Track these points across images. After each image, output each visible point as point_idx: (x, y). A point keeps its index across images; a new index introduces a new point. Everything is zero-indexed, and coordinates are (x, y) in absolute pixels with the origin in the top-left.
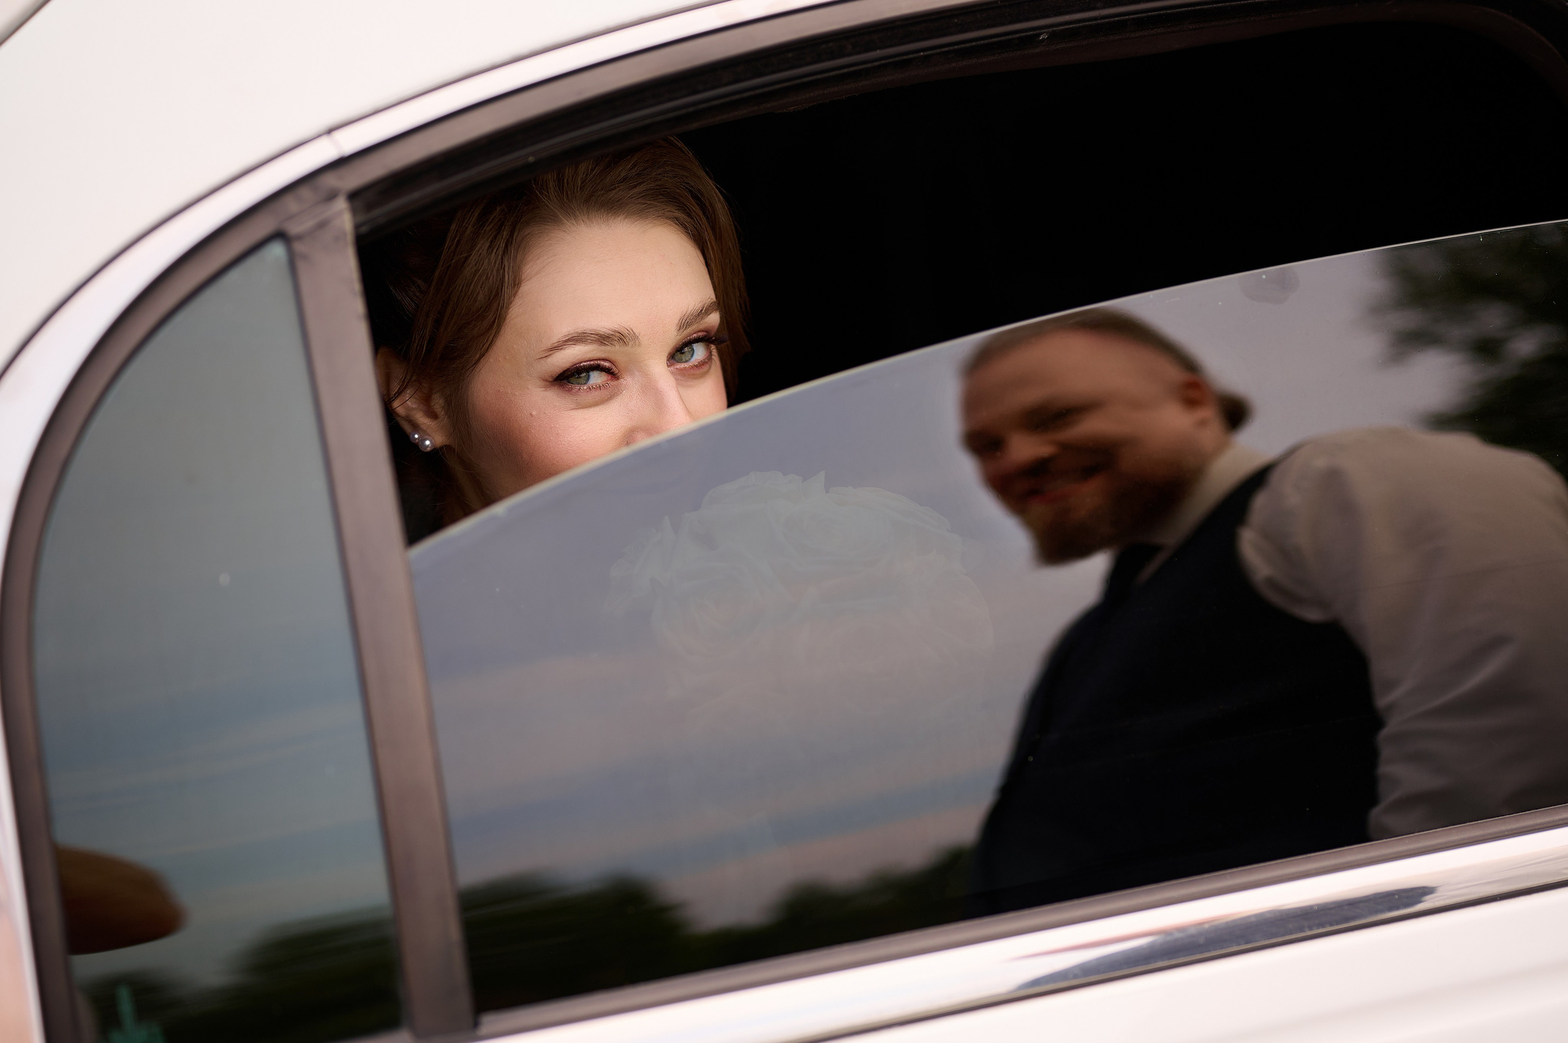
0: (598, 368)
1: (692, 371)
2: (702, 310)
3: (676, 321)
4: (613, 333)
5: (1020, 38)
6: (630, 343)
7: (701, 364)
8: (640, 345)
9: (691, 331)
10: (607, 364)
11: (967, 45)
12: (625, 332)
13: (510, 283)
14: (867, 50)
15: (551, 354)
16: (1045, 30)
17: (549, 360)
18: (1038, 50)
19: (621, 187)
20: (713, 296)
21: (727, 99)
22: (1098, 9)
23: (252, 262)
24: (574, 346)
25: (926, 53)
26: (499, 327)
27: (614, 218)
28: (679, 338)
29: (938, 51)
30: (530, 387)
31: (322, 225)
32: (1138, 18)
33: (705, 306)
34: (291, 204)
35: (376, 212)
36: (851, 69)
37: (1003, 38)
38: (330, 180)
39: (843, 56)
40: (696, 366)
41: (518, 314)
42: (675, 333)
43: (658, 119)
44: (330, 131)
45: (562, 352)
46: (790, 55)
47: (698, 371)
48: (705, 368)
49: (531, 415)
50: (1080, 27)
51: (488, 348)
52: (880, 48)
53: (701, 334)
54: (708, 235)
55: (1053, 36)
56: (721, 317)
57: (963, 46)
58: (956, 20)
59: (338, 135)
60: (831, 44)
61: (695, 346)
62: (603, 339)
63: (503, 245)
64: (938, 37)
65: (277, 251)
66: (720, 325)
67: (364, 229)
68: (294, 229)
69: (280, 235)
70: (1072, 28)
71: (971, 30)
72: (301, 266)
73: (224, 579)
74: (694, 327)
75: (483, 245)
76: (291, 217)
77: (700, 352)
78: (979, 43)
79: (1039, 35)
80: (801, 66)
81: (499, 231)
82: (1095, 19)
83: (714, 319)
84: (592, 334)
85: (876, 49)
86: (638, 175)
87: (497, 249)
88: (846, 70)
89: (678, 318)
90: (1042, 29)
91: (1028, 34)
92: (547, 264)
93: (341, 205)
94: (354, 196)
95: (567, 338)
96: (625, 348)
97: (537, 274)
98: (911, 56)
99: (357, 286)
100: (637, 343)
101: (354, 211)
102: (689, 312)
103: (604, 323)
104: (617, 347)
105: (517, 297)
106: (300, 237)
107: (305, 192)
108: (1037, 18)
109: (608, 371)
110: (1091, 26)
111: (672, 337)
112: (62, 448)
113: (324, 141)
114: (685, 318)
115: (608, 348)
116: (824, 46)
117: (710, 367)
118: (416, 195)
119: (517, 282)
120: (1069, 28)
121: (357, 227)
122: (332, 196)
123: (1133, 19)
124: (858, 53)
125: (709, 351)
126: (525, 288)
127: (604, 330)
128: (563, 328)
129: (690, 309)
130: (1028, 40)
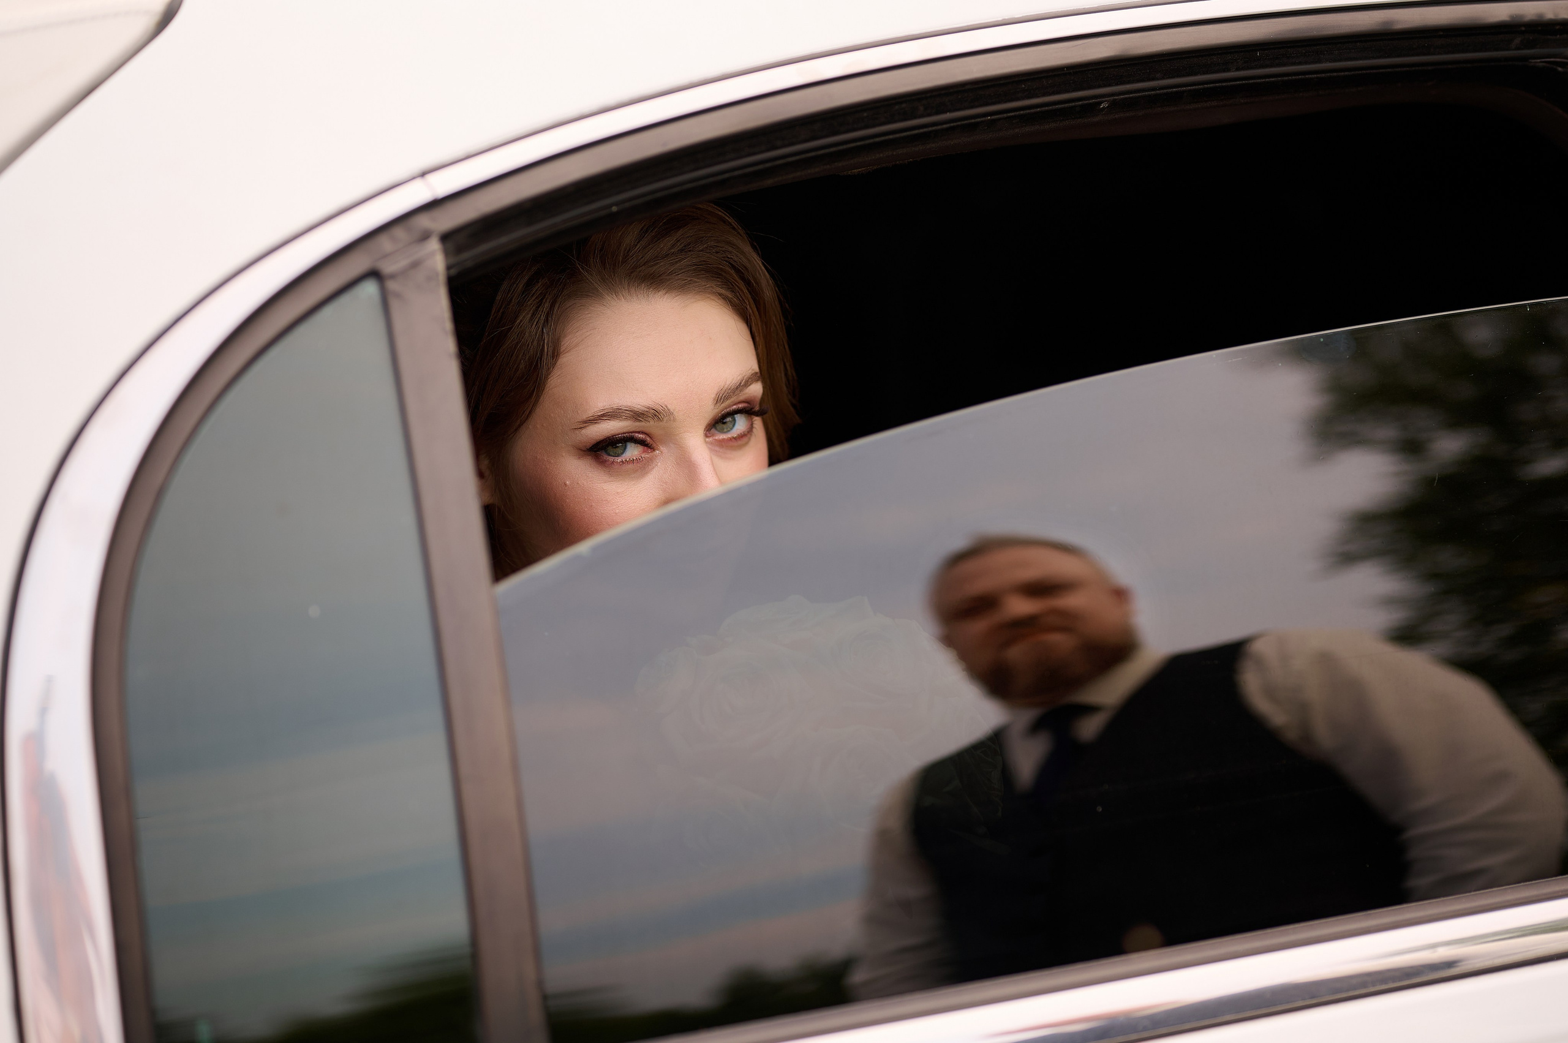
0: (633, 440)
1: (731, 443)
2: (740, 383)
3: (713, 396)
4: (647, 410)
5: (1081, 106)
6: (665, 419)
7: (741, 436)
8: (674, 420)
9: (730, 405)
10: (641, 436)
11: (1033, 111)
12: (660, 408)
13: (549, 353)
14: (938, 113)
15: (585, 427)
16: (1106, 99)
17: (584, 431)
18: (1096, 119)
19: (662, 264)
20: (756, 368)
21: (803, 156)
22: (1158, 79)
23: (345, 299)
24: (609, 421)
25: (993, 117)
26: (538, 397)
27: (655, 293)
28: (717, 411)
29: (1005, 115)
30: (564, 454)
31: (415, 265)
32: (1194, 90)
33: (745, 378)
34: (385, 243)
35: (466, 255)
36: (921, 131)
37: (1066, 105)
38: (424, 221)
39: (915, 117)
40: (735, 438)
41: (556, 383)
42: (712, 407)
43: (736, 173)
44: (423, 174)
45: (597, 425)
46: (865, 114)
47: (735, 444)
48: (745, 440)
49: (565, 484)
50: (1139, 97)
51: (528, 416)
52: (950, 111)
53: (740, 406)
54: (751, 308)
55: (1114, 105)
56: (764, 388)
57: (1028, 111)
58: (1023, 86)
59: (432, 178)
60: (904, 105)
61: (738, 417)
62: (637, 415)
63: (543, 318)
64: (1006, 102)
65: (370, 288)
66: (764, 394)
67: (453, 272)
68: (388, 268)
69: (374, 274)
70: (1132, 98)
71: (1037, 96)
72: (394, 305)
73: (314, 611)
74: (734, 399)
75: (525, 317)
76: (385, 256)
77: (741, 424)
78: (1043, 109)
79: (1101, 103)
80: (874, 126)
81: (540, 304)
82: (1154, 89)
83: (756, 390)
84: (626, 410)
85: (946, 112)
86: (681, 250)
87: (537, 322)
88: (916, 132)
89: (716, 392)
90: (1104, 98)
91: (1091, 101)
92: (586, 338)
93: (434, 246)
94: (446, 238)
95: (602, 413)
96: (661, 423)
97: (577, 345)
98: (979, 120)
99: (448, 325)
100: (672, 419)
101: (447, 253)
102: (726, 386)
103: (638, 400)
104: (652, 423)
105: (556, 368)
106: (393, 276)
107: (399, 232)
108: (1099, 86)
109: (642, 443)
110: (1149, 96)
111: (709, 411)
112: (156, 477)
113: (418, 184)
114: (723, 392)
115: (643, 424)
116: (897, 107)
117: (750, 439)
118: (504, 240)
119: (556, 354)
120: (1129, 98)
121: (449, 268)
122: (425, 236)
123: (1190, 90)
124: (929, 115)
125: (750, 423)
126: (564, 360)
127: (639, 406)
128: (600, 402)
129: (728, 383)
130: (1090, 108)
